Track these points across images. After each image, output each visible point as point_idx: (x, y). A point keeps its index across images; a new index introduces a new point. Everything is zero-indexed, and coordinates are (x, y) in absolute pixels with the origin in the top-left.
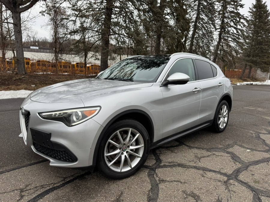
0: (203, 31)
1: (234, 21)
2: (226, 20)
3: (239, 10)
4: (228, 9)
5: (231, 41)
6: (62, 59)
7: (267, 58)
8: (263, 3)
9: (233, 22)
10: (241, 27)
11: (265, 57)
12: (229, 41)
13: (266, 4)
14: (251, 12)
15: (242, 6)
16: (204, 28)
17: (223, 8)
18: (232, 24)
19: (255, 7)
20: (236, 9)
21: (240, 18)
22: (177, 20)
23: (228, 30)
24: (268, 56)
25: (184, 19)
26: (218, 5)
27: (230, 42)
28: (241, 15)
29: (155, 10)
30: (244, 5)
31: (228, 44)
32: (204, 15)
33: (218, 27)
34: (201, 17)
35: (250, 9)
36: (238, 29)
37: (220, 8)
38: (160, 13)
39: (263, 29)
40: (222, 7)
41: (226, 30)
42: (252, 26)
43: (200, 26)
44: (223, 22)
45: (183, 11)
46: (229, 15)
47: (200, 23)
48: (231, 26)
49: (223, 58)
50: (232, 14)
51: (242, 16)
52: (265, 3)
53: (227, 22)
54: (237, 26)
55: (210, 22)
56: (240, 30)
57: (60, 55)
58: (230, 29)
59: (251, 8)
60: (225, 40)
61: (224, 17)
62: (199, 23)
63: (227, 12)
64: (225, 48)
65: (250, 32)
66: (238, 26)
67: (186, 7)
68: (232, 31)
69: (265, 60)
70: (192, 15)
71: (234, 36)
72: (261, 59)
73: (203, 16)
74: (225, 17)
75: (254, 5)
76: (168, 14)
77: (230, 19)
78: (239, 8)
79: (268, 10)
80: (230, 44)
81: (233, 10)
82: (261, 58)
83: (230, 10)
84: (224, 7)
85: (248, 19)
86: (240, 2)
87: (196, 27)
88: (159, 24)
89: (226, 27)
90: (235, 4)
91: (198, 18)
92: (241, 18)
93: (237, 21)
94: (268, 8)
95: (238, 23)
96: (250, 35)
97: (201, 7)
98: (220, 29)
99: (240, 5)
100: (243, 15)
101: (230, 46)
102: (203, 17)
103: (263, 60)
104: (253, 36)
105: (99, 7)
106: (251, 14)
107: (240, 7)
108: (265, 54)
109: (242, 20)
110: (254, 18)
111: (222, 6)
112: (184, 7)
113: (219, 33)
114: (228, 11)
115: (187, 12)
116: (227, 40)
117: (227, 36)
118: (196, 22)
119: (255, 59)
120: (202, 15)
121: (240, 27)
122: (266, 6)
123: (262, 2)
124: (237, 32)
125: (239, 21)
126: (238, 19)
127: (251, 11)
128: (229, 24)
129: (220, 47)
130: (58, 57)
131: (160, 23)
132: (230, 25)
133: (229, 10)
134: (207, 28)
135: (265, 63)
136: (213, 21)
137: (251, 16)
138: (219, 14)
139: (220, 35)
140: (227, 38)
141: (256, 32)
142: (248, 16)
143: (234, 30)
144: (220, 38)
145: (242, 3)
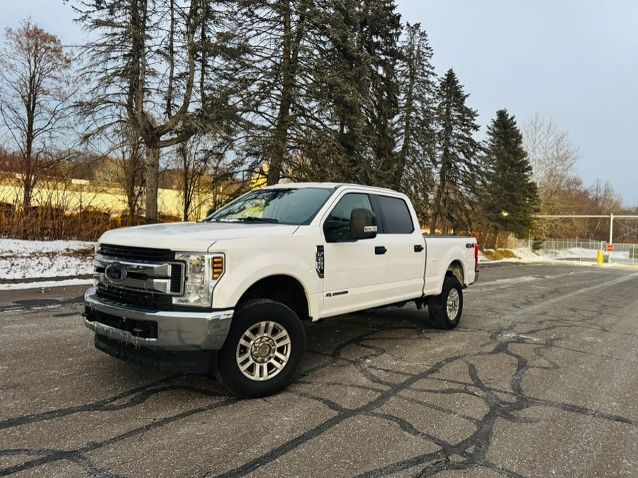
1: (466, 152)
2: (451, 150)
3: (471, 134)
4: (454, 131)
5: (462, 184)
8: (509, 118)
9: (464, 153)
10: (477, 162)
11: (519, 212)
12: (457, 184)
13: (514, 120)
14: (490, 134)
15: (476, 128)
16: (418, 164)
17: (446, 129)
18: (461, 156)
19: (496, 124)
20: (467, 132)
21: (475, 148)
23: (455, 166)
24: (525, 211)
26: (437, 124)
27: (460, 186)
28: (475, 143)
30: (479, 127)
31: (457, 191)
32: (417, 144)
33: (438, 160)
34: (411, 145)
35: (490, 129)
36: (473, 165)
37: (441, 128)
39: (513, 165)
41: (453, 166)
42: (495, 157)
44: (446, 151)
45: (387, 140)
46: (455, 141)
48: (460, 160)
49: (449, 214)
50: (461, 141)
51: (478, 144)
52: (512, 119)
53: (454, 154)
54: (470, 160)
56: (475, 166)
58: (458, 164)
59: (490, 126)
60: (452, 182)
61: (447, 144)
63: (453, 137)
64: (452, 196)
65: (491, 166)
66: (472, 159)
68: (462, 168)
69: (521, 217)
71: (465, 176)
74: (450, 145)
75: (494, 122)
77: (459, 148)
78: (471, 131)
79: (518, 130)
80: (460, 190)
81: (461, 132)
83: (457, 133)
84: (448, 129)
85: (487, 146)
86: (472, 122)
89: (453, 161)
90: (465, 123)
91: (405, 147)
93: (470, 151)
94: (518, 127)
95: (471, 155)
96: (493, 171)
98: (443, 164)
99: (472, 127)
100: (479, 142)
101: (461, 194)
102: (415, 146)
104: (497, 172)
106: (492, 137)
107: (474, 130)
108: (521, 207)
110: (495, 143)
111: (443, 125)
113: (440, 170)
114: (453, 134)
115: (393, 141)
116: (455, 182)
117: (454, 176)
121: (475, 161)
122: (515, 123)
123: (508, 115)
124: (471, 170)
125: (473, 153)
126: (472, 150)
127: (491, 132)
128: (457, 156)
129: (444, 196)
132: (459, 158)
133: (455, 133)
135: (521, 223)
136: (430, 152)
137: (491, 139)
139: (442, 173)
140: (454, 180)
141: (501, 168)
142: (485, 140)
143: (466, 167)
144: (443, 180)
145: (475, 123)
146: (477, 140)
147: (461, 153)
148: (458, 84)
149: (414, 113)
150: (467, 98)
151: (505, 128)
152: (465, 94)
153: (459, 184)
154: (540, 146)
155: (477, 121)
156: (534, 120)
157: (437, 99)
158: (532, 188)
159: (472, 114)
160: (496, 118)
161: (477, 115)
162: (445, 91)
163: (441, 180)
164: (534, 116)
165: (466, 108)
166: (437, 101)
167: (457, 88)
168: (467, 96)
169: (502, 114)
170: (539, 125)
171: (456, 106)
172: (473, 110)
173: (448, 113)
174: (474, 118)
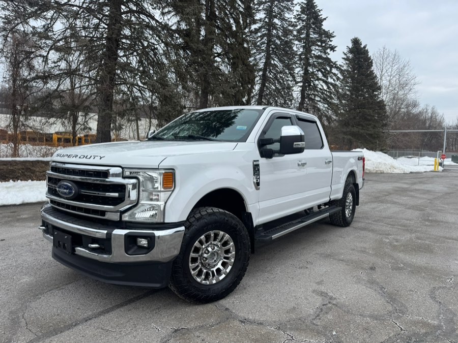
0: (276, 85)
1: (323, 70)
2: (310, 69)
3: (329, 54)
4: (313, 52)
5: (320, 101)
6: (28, 126)
7: (374, 128)
8: (362, 46)
9: (322, 72)
10: (334, 80)
11: (369, 127)
12: (316, 101)
14: (346, 59)
15: (333, 48)
16: (278, 80)
17: (306, 51)
18: (320, 75)
19: (351, 51)
20: (325, 53)
21: (331, 67)
22: (234, 66)
23: (314, 84)
24: (375, 126)
25: (246, 64)
26: (298, 46)
27: (318, 103)
28: (332, 62)
29: (194, 47)
30: (336, 47)
31: (315, 107)
33: (299, 79)
34: (272, 62)
35: (345, 54)
36: (330, 83)
37: (301, 50)
38: (204, 50)
39: (364, 85)
40: (304, 49)
41: (312, 84)
42: (349, 80)
43: (271, 76)
44: (306, 71)
45: (242, 50)
46: (314, 61)
47: (272, 72)
48: (318, 79)
50: (319, 61)
51: (334, 64)
52: (365, 47)
53: (313, 72)
54: (327, 79)
55: (287, 71)
56: (332, 84)
57: (22, 119)
58: (317, 82)
59: (345, 52)
60: (310, 99)
61: (307, 64)
62: (269, 72)
63: (312, 57)
65: (347, 88)
66: (329, 78)
67: (248, 44)
68: (320, 87)
69: (371, 131)
70: (259, 59)
71: (323, 93)
72: (364, 130)
73: (276, 61)
74: (309, 65)
75: (349, 48)
76: (219, 55)
77: (317, 68)
78: (328, 51)
79: (370, 57)
80: (319, 106)
81: (319, 53)
82: (364, 128)
83: (316, 54)
85: (343, 68)
86: (330, 43)
87: (264, 78)
88: (202, 70)
89: (312, 79)
90: (323, 45)
91: (267, 64)
92: (333, 67)
93: (327, 70)
94: (370, 54)
95: (328, 73)
96: (348, 93)
97: (273, 46)
98: (303, 82)
99: (329, 47)
100: (336, 62)
102: (276, 63)
103: (368, 130)
104: (352, 94)
105: (91, 35)
107: (331, 50)
108: (371, 122)
109: (334, 71)
110: (351, 68)
111: (304, 47)
112: (245, 45)
113: (301, 89)
114: (312, 55)
116: (314, 100)
117: (313, 94)
118: (264, 70)
119: (355, 130)
120: (274, 60)
121: (332, 79)
122: (367, 51)
123: (361, 44)
124: (329, 88)
125: (330, 72)
126: (328, 69)
127: (345, 57)
128: (316, 75)
130: (18, 121)
131: (204, 68)
132: (318, 77)
133: (314, 54)
134: (282, 80)
135: (371, 135)
136: (291, 69)
137: (347, 64)
138: (300, 59)
139: (303, 92)
140: (313, 97)
141: (354, 89)
142: (342, 64)
143: (324, 85)
144: (303, 97)
145: (332, 43)
146: (333, 60)
147: (320, 73)
148: (317, 9)
149: (275, 31)
150: (325, 21)
151: (358, 53)
152: (323, 17)
153: (318, 101)
154: (386, 74)
155: (333, 42)
156: (382, 53)
157: (298, 22)
158: (381, 105)
159: (329, 36)
160: (350, 46)
161: (333, 37)
162: (305, 15)
163: (301, 98)
164: (382, 49)
165: (324, 30)
166: (298, 24)
167: (316, 12)
168: (325, 19)
169: (356, 42)
170: (386, 56)
171: (314, 29)
172: (331, 32)
173: (308, 35)
174: (331, 39)
